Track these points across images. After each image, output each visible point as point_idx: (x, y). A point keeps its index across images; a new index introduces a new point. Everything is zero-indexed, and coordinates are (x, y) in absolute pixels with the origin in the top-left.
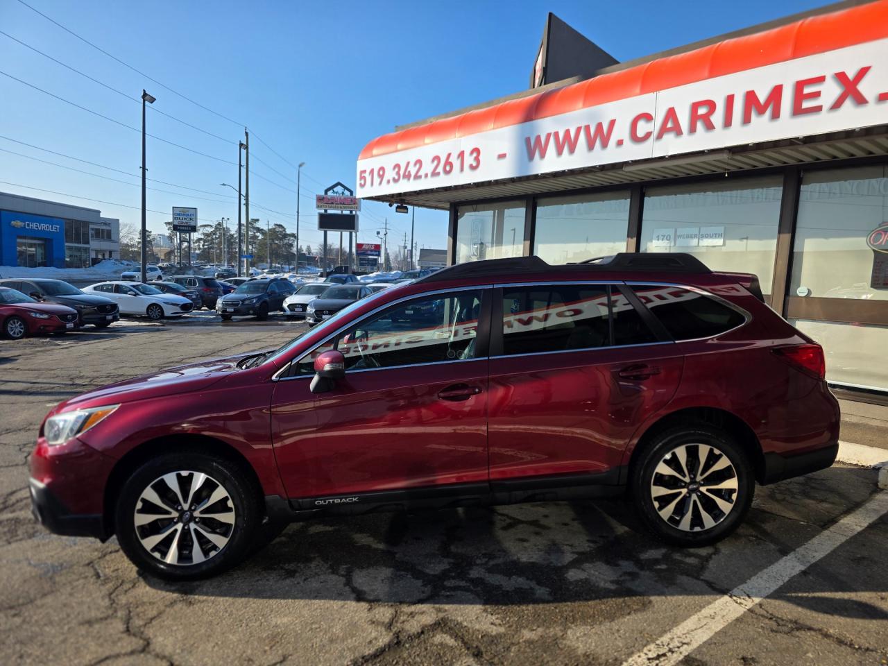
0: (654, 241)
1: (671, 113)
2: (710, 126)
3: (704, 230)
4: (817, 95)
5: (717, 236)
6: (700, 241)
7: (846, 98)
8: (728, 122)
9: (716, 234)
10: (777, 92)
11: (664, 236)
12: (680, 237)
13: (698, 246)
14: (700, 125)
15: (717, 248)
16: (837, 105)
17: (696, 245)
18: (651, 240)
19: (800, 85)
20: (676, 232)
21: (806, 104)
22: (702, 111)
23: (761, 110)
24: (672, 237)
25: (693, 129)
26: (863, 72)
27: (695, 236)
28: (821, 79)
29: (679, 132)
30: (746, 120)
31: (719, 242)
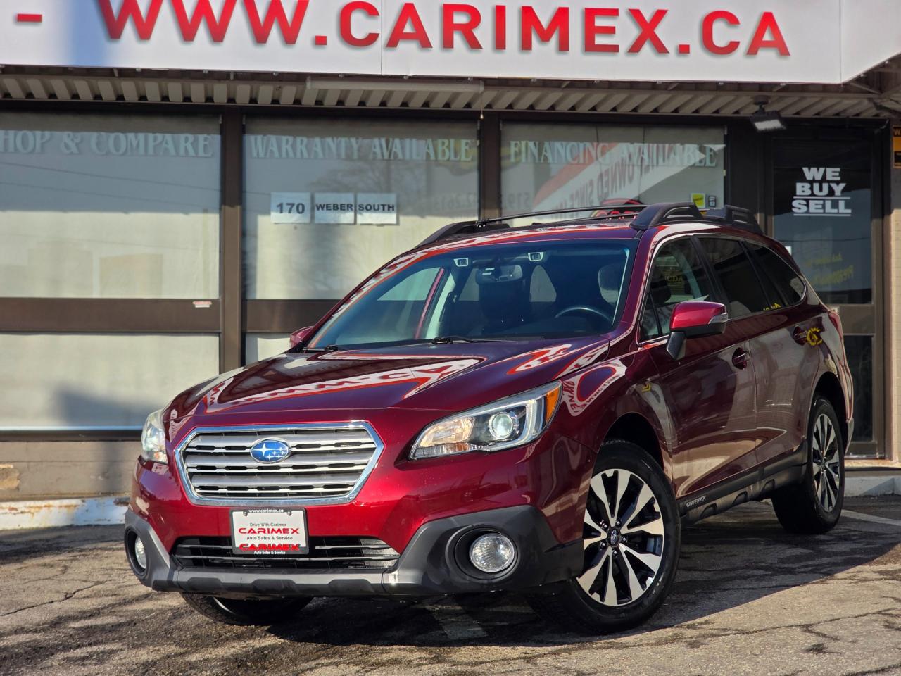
0: (273, 214)
1: (409, 12)
2: (474, 44)
3: (363, 199)
4: (611, 30)
5: (386, 208)
6: (358, 216)
7: (644, 42)
8: (500, 43)
9: (383, 206)
10: (562, 15)
11: (292, 205)
12: (321, 207)
13: (355, 223)
14: (458, 38)
15: (386, 227)
16: (635, 48)
17: (353, 222)
18: (267, 212)
19: (590, 14)
20: (312, 199)
21: (600, 40)
22: (460, 19)
23: (545, 36)
24: (308, 207)
25: (448, 43)
26: (660, 14)
27: (349, 207)
28: (614, 13)
29: (425, 44)
30: (526, 45)
31: (391, 218)
